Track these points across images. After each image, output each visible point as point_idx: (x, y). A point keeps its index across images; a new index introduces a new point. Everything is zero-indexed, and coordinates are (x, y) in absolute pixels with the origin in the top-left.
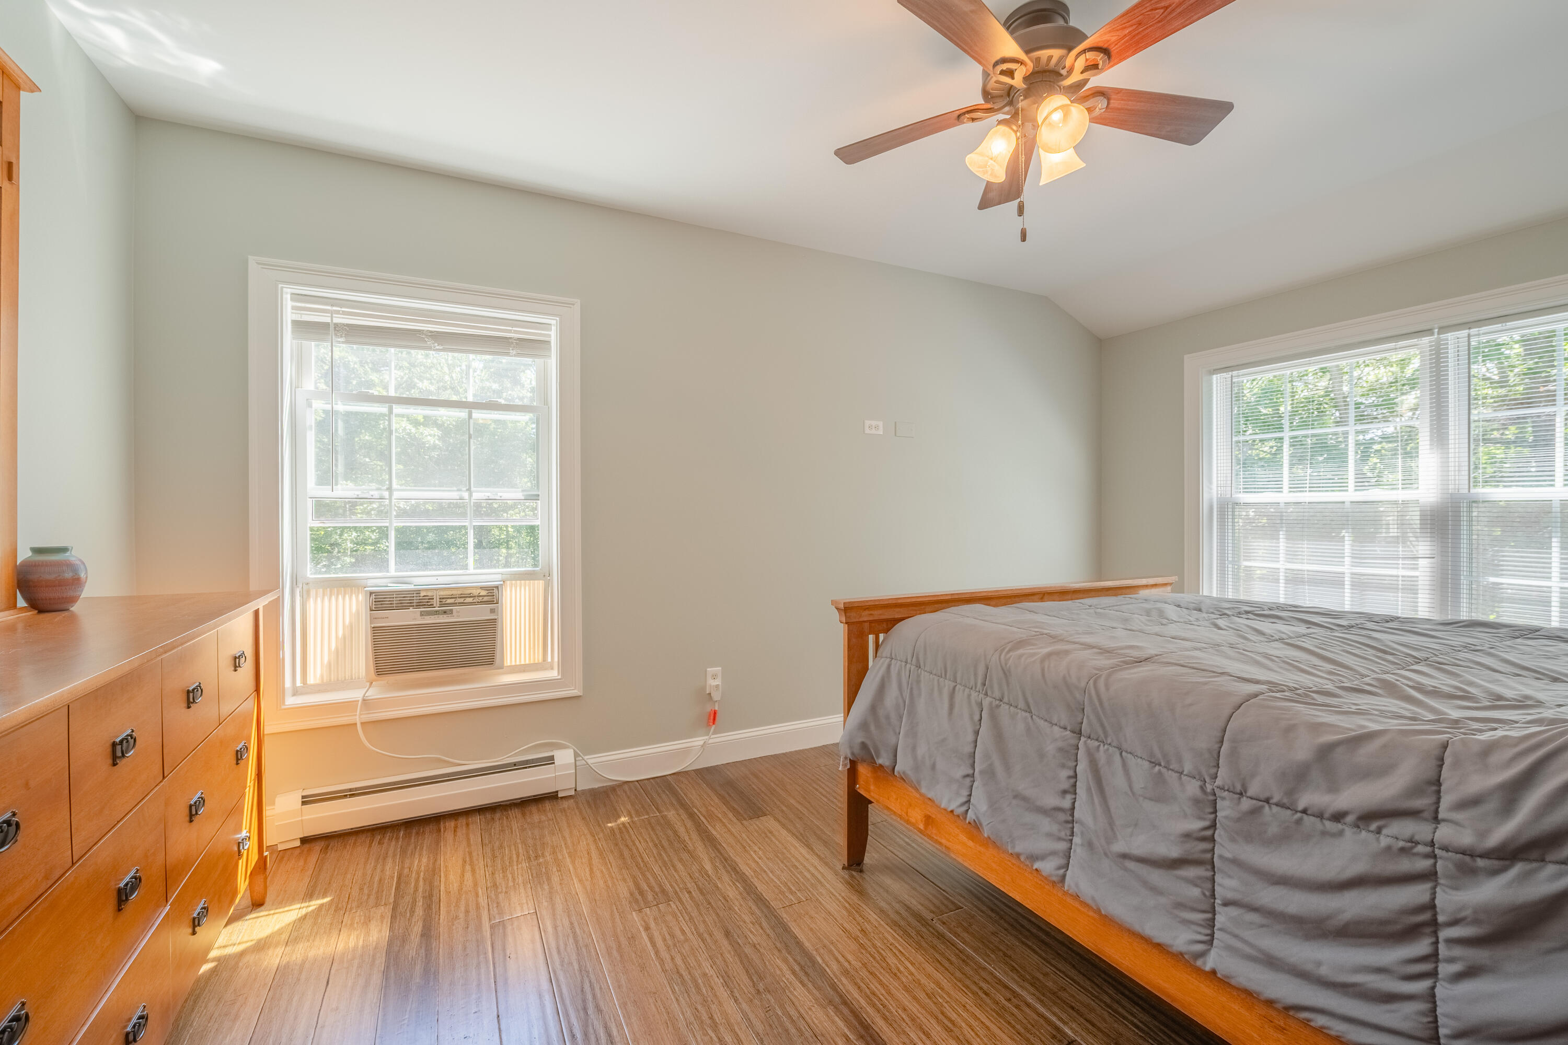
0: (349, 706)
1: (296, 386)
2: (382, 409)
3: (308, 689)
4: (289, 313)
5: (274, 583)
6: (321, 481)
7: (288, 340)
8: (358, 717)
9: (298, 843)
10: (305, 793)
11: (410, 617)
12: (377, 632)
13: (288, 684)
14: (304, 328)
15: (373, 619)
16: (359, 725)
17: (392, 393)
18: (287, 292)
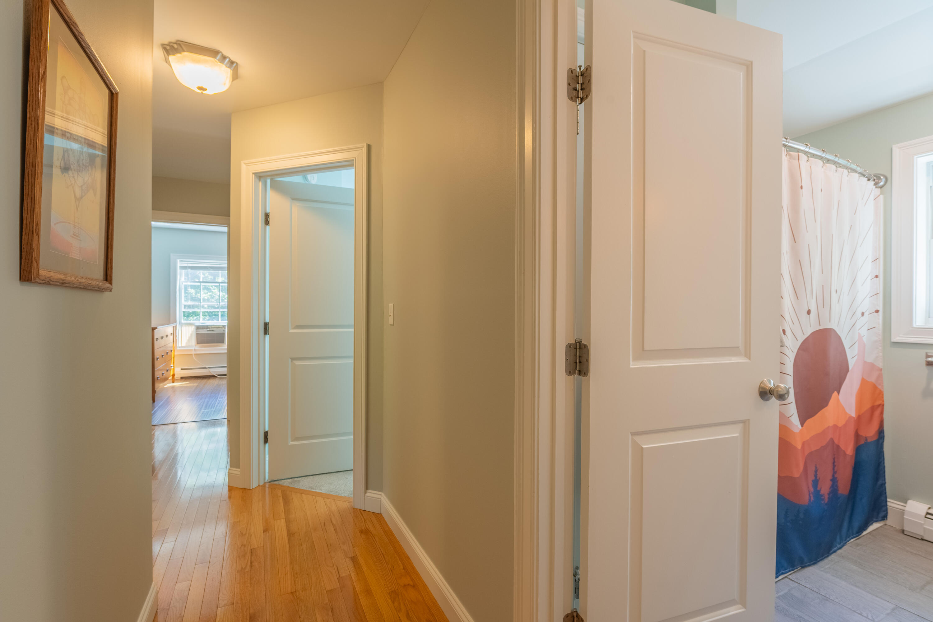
0: (191, 350)
1: (180, 280)
2: (199, 284)
3: (182, 347)
4: (179, 265)
5: (175, 322)
6: (185, 301)
7: (178, 270)
8: (193, 353)
9: (180, 378)
10: (182, 368)
11: (204, 331)
12: (197, 334)
13: (178, 346)
14: (182, 268)
15: (197, 331)
16: (193, 355)
17: (201, 280)
18: (178, 261)
